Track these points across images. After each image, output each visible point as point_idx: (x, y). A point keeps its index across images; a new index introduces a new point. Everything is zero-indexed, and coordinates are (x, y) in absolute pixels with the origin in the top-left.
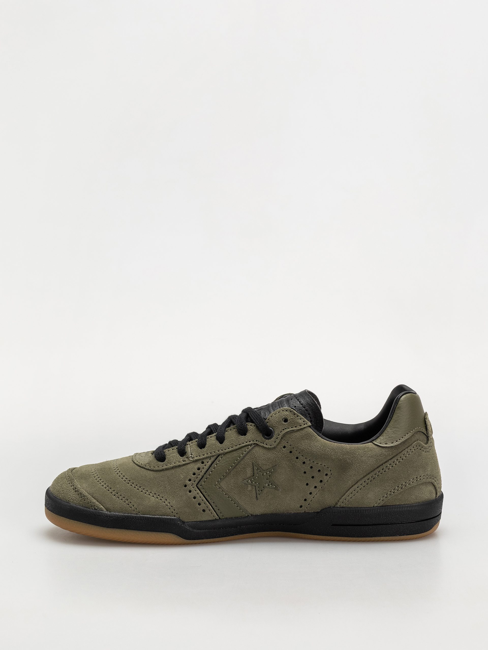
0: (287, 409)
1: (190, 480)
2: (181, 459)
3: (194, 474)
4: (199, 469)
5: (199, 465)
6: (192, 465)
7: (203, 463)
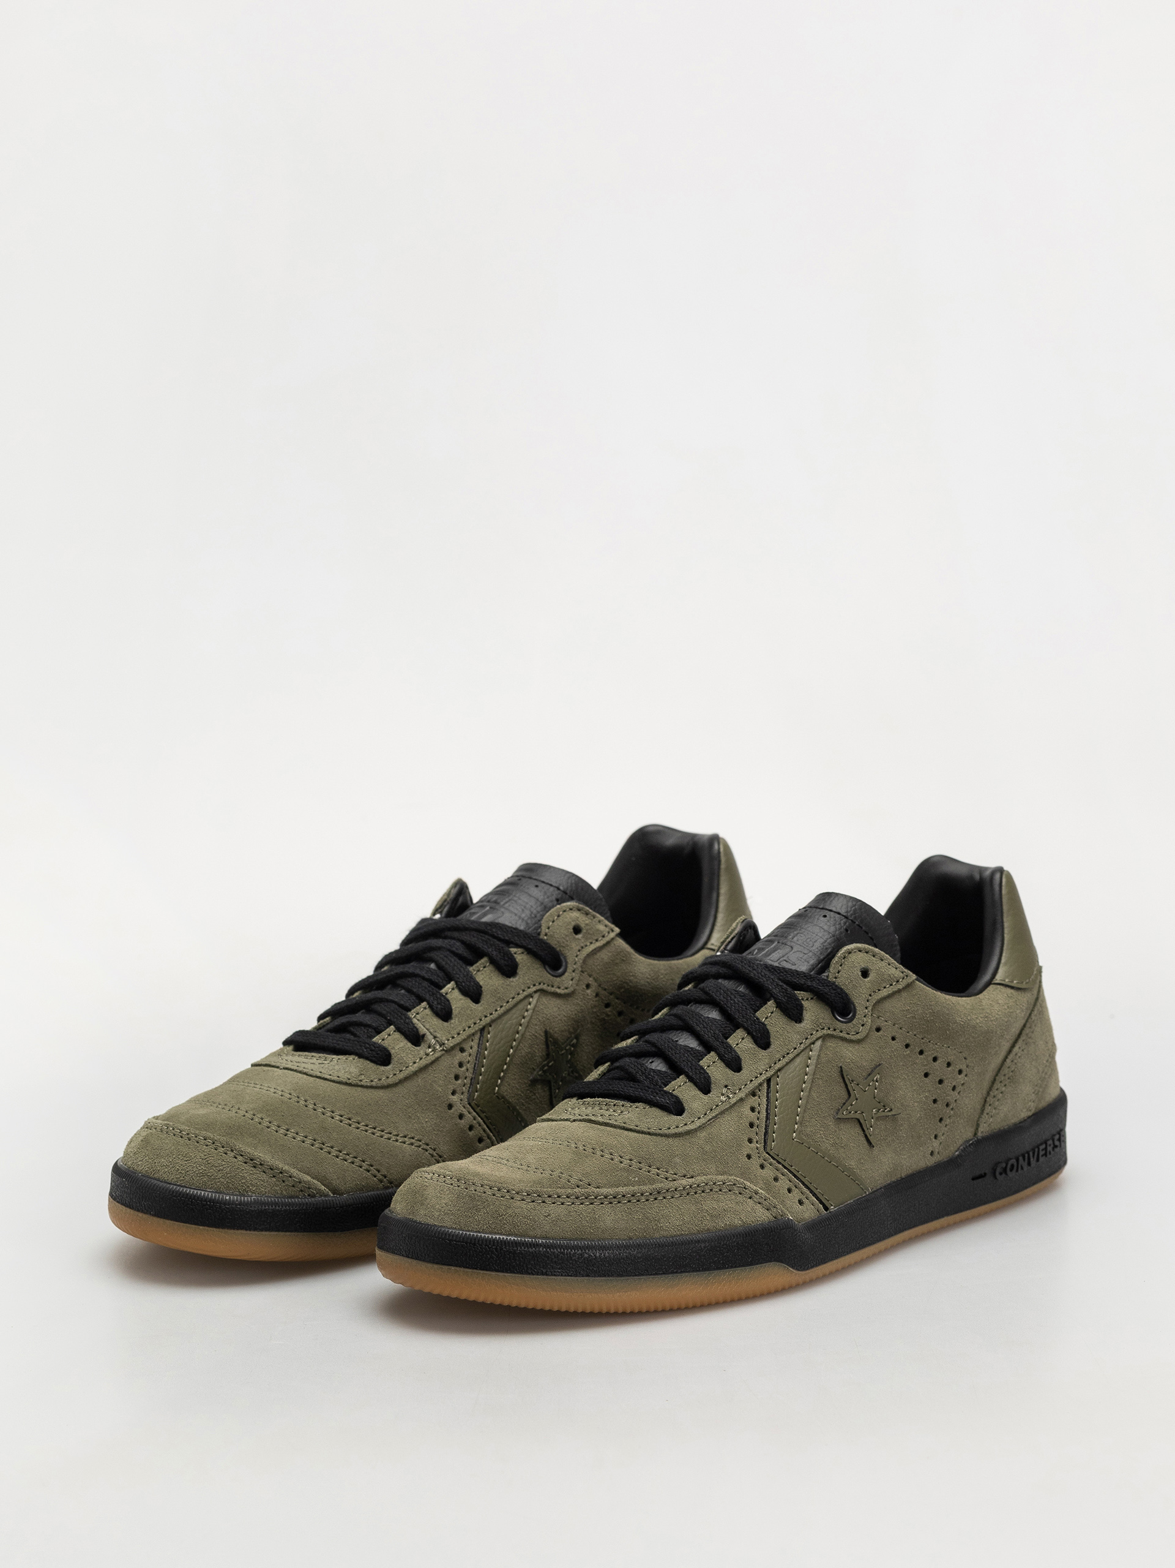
0: (571, 907)
1: (454, 1093)
2: (422, 1050)
3: (457, 1077)
4: (461, 1065)
5: (459, 1056)
6: (447, 1061)
7: (462, 1050)
